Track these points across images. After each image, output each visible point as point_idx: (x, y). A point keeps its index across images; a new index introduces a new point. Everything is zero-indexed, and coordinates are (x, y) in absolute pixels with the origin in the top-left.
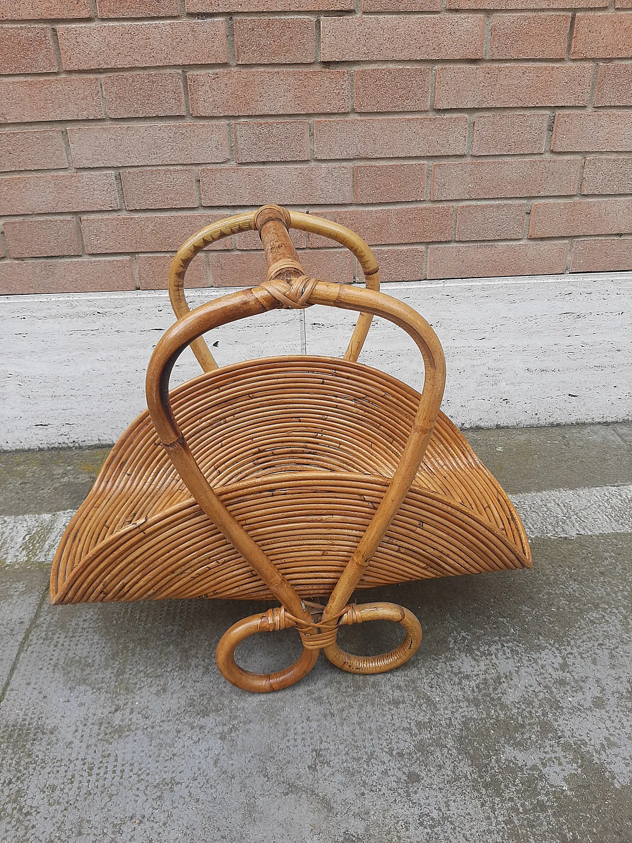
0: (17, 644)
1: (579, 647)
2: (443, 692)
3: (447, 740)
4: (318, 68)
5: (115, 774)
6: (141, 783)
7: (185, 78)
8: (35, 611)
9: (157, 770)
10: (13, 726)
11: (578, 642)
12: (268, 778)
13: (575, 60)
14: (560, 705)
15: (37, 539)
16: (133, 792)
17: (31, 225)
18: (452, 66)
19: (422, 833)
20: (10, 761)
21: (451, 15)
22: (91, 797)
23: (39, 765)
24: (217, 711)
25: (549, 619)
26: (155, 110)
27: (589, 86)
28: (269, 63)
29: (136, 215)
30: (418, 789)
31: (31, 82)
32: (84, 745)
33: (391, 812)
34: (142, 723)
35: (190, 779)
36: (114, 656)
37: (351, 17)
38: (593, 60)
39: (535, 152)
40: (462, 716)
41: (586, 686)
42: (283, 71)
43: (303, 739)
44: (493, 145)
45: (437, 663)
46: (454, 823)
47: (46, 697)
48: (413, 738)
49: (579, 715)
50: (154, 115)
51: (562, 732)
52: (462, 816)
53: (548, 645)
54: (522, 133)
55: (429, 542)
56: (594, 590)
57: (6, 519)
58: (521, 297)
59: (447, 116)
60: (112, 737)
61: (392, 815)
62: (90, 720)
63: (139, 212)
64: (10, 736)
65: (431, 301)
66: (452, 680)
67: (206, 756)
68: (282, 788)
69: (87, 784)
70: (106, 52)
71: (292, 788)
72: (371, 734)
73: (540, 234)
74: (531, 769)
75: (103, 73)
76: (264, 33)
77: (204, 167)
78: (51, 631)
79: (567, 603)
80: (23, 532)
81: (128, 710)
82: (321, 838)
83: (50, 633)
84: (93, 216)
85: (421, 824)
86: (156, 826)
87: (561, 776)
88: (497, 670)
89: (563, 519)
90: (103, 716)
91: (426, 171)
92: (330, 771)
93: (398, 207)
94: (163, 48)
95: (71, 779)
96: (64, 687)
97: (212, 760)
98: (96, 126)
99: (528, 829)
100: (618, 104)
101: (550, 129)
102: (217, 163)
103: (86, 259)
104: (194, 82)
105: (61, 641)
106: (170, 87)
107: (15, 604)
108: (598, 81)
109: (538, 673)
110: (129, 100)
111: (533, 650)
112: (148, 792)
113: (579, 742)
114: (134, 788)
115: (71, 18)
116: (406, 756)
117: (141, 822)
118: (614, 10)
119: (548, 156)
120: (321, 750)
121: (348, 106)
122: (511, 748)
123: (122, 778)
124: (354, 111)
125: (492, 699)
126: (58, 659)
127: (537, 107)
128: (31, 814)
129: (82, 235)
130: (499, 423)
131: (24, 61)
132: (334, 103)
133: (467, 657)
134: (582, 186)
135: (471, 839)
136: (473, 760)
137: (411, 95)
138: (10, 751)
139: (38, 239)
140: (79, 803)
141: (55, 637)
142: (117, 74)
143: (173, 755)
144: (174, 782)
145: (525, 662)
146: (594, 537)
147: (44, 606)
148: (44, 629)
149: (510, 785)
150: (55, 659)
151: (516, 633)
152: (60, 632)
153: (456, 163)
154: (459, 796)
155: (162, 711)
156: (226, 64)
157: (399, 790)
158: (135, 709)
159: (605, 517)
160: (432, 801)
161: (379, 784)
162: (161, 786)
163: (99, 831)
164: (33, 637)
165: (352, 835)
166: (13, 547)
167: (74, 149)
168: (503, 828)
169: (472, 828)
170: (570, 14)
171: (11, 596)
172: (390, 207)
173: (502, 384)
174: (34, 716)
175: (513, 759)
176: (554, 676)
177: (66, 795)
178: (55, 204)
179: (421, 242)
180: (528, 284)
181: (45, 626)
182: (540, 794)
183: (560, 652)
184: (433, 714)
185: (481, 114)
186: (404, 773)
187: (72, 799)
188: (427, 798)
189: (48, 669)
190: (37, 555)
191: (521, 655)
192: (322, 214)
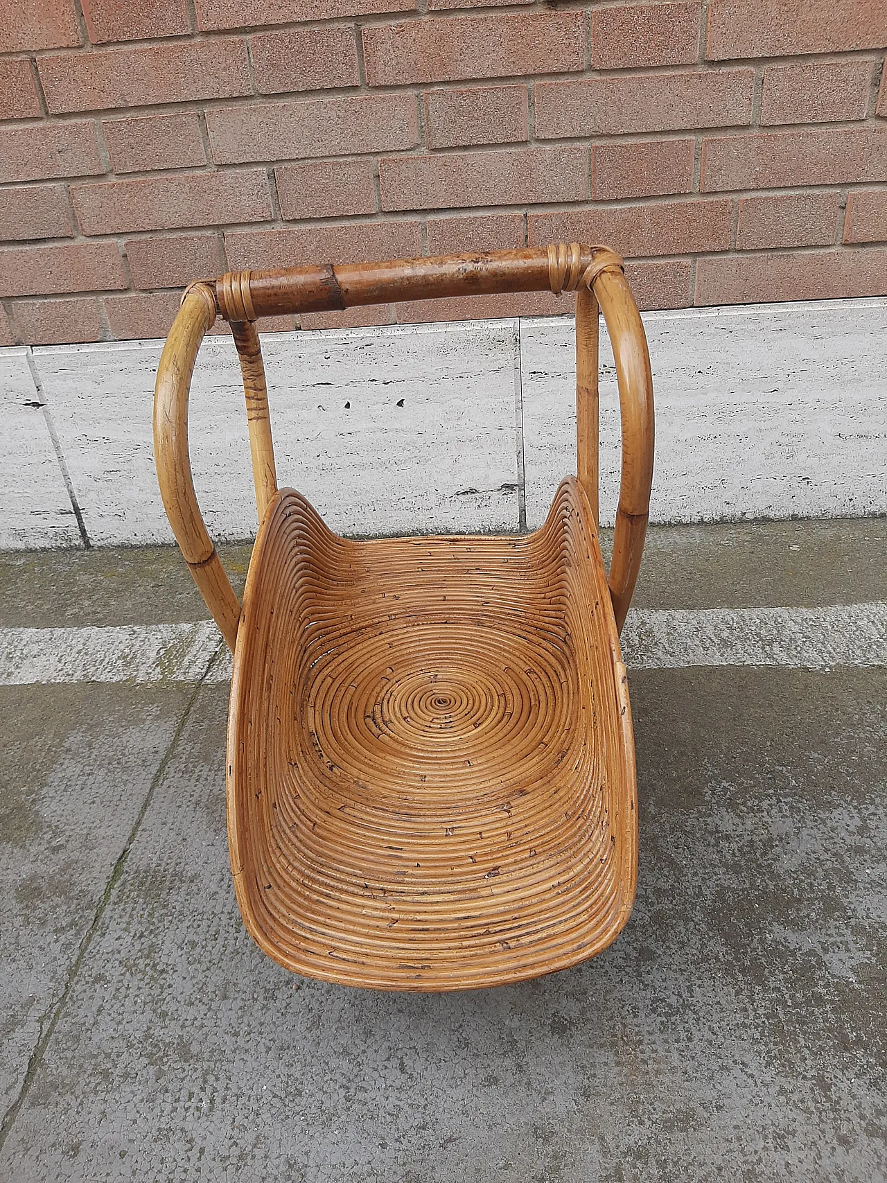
0: (150, 776)
1: (886, 806)
2: (693, 854)
3: (694, 912)
4: (540, 9)
7: (360, 34)
8: (172, 738)
10: (145, 872)
11: (885, 800)
14: (854, 878)
15: (175, 653)
17: (161, 244)
19: (655, 1021)
20: (142, 912)
22: (239, 956)
23: (176, 918)
25: (847, 770)
26: (319, 81)
28: (472, 6)
29: (295, 228)
30: (652, 969)
31: (157, 49)
33: (615, 994)
39: (852, 119)
40: (717, 885)
42: (492, 17)
44: (791, 110)
45: (687, 818)
46: (697, 1012)
47: (185, 839)
48: (648, 907)
49: (879, 892)
50: (318, 88)
51: (854, 911)
52: (709, 1005)
53: (842, 802)
54: (833, 91)
57: (135, 628)
58: (830, 330)
59: (724, 70)
61: (616, 997)
63: (300, 223)
64: (142, 884)
65: (700, 337)
66: (706, 840)
69: (235, 941)
70: (253, 3)
73: (860, 237)
74: (806, 954)
75: (250, 32)
77: (384, 157)
78: (191, 763)
79: (875, 750)
80: (157, 645)
82: (524, 1018)
83: (191, 765)
84: (238, 231)
85: (654, 1010)
86: (317, 993)
87: (848, 965)
88: (769, 831)
89: (878, 641)
91: (693, 151)
93: (653, 204)
95: (215, 935)
96: (208, 829)
98: (243, 107)
99: (797, 1026)
101: (876, 83)
102: (403, 151)
104: (371, 38)
105: (204, 774)
106: (340, 47)
107: (147, 730)
109: (825, 836)
110: (285, 68)
111: (820, 808)
113: (876, 925)
117: (299, 988)
119: (872, 124)
121: (583, 60)
122: (782, 927)
124: (591, 69)
125: (760, 866)
126: (200, 796)
127: (858, 50)
128: (167, 972)
129: (226, 257)
130: (796, 513)
131: (147, 21)
132: (563, 59)
133: (728, 812)
135: (719, 1033)
136: (729, 939)
137: (672, 42)
138: (141, 900)
139: (170, 263)
140: (224, 963)
141: (197, 771)
142: (268, 33)
145: (808, 822)
147: (183, 733)
148: (183, 760)
149: (777, 972)
150: (196, 795)
151: (799, 786)
152: (203, 764)
153: (738, 137)
154: (706, 980)
156: (415, 10)
157: (627, 969)
160: (669, 984)
161: (602, 960)
163: (248, 995)
164: (170, 769)
167: (214, 138)
168: (763, 1022)
169: (721, 1019)
171: (144, 721)
172: (642, 204)
173: (802, 456)
174: (171, 861)
175: (783, 940)
176: (848, 842)
177: (209, 953)
178: (190, 215)
179: (686, 253)
180: (841, 311)
181: (184, 756)
182: (817, 985)
183: (859, 812)
184: (678, 880)
185: (774, 65)
186: (635, 948)
187: (216, 957)
188: (664, 980)
189: (188, 806)
190: (174, 673)
191: (804, 813)
192: (546, 217)
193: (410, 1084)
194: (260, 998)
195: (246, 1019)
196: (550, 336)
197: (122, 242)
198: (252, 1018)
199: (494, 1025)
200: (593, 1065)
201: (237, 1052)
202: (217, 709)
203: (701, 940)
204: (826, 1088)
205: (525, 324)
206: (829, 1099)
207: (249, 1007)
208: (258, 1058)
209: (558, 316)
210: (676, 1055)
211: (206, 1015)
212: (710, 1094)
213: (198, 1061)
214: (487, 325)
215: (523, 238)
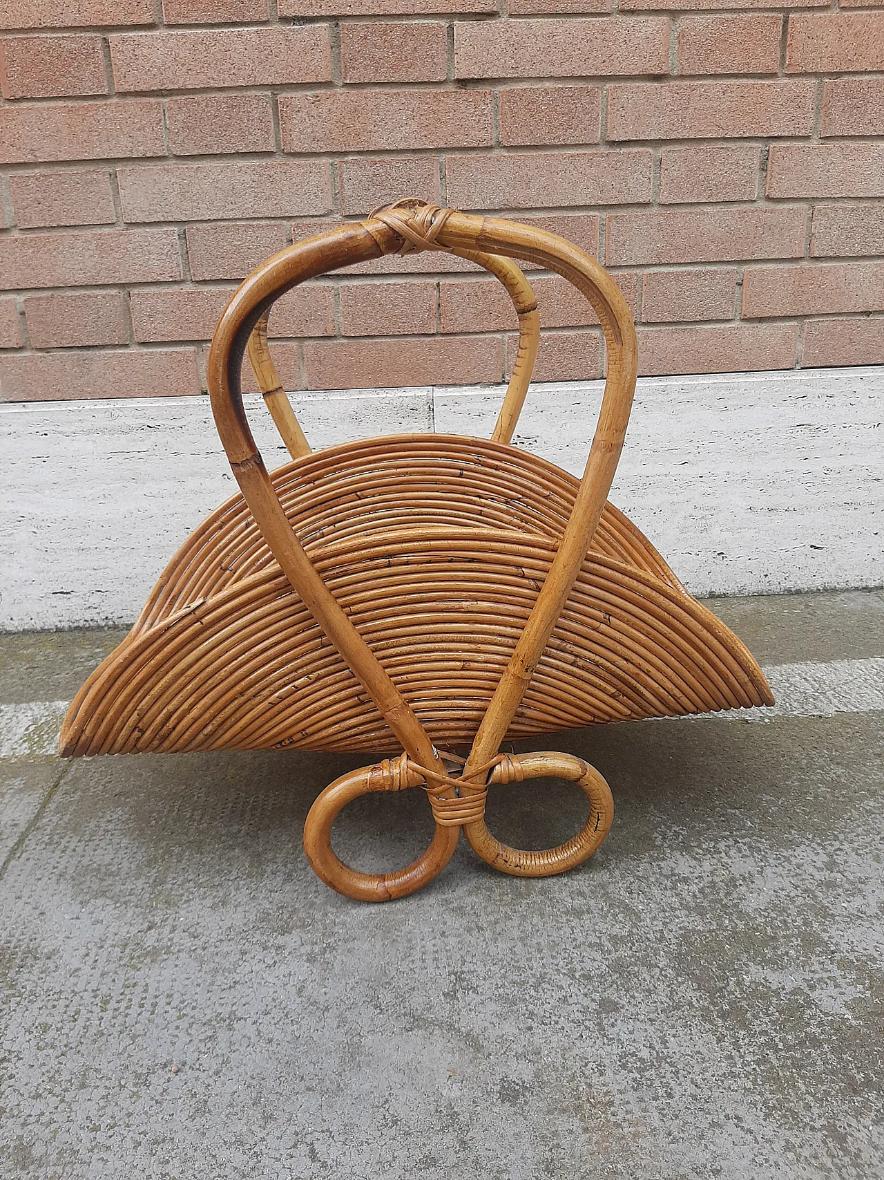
0: (6, 849)
1: (852, 842)
2: (650, 899)
3: (658, 958)
4: (451, 88)
5: (143, 1009)
6: (183, 1020)
7: (276, 103)
8: (36, 811)
9: (209, 1002)
11: (849, 836)
12: (381, 1009)
13: (790, 76)
14: (830, 912)
15: (46, 729)
16: (170, 1032)
17: (62, 301)
18: (628, 84)
19: (626, 1078)
21: (624, 18)
22: (104, 1039)
23: (25, 998)
24: (303, 926)
25: (803, 810)
26: (234, 145)
27: (812, 109)
28: (386, 81)
29: (206, 289)
30: (616, 1021)
31: (72, 107)
32: (97, 973)
33: (576, 1051)
34: (188, 942)
35: (260, 1012)
36: (151, 863)
37: (494, 22)
38: (815, 74)
39: (744, 199)
40: (680, 928)
41: (867, 889)
42: (405, 92)
43: (435, 959)
44: (688, 190)
45: (638, 864)
46: (675, 1065)
47: (44, 913)
48: (605, 955)
49: (860, 924)
50: (233, 151)
51: (836, 945)
52: (689, 1055)
53: (804, 840)
54: (726, 172)
55: (619, 647)
56: (867, 775)
57: (2, 707)
58: (735, 403)
59: (624, 150)
60: (142, 962)
61: (577, 1055)
62: (109, 942)
63: (211, 284)
66: (662, 884)
67: (285, 983)
68: (404, 1022)
69: (99, 1022)
70: (171, 68)
71: (417, 1021)
72: (540, 951)
73: (758, 313)
74: (792, 993)
75: (166, 96)
76: (380, 42)
77: (298, 221)
78: (57, 834)
79: (829, 790)
80: (25, 720)
81: (168, 928)
82: (465, 1087)
83: (56, 837)
84: (146, 290)
85: (624, 1067)
86: (203, 1075)
87: (840, 1001)
88: (729, 871)
89: (814, 695)
90: (128, 935)
91: (598, 226)
92: (478, 999)
94: (248, 63)
95: (73, 1016)
96: (73, 901)
97: (294, 987)
98: (157, 167)
99: (794, 1070)
100: (853, 133)
101: (764, 169)
102: (317, 216)
103: (135, 350)
104: (287, 107)
105: (72, 846)
106: (256, 114)
107: (6, 804)
108: (824, 102)
109: (792, 873)
110: (201, 131)
111: (782, 847)
112: (192, 1032)
113: (864, 958)
114: (172, 1026)
115: (128, 24)
116: (595, 979)
117: (179, 1070)
118: (838, 10)
119: (762, 205)
120: (463, 972)
121: (491, 138)
122: (759, 967)
123: (153, 1013)
124: (499, 145)
125: (726, 906)
126: (66, 868)
127: (745, 137)
128: (9, 1061)
129: (130, 317)
130: (713, 590)
131: (63, 80)
132: (473, 134)
133: (683, 855)
134: (812, 246)
135: (704, 1086)
136: (700, 984)
137: (575, 122)
139: (71, 321)
140: (85, 1046)
141: (63, 842)
142: (186, 97)
143: (234, 982)
144: (234, 1017)
145: (771, 861)
146: (862, 714)
147: (50, 805)
148: (48, 832)
149: (761, 1015)
150: (61, 867)
151: (755, 827)
152: (72, 835)
153: (639, 214)
154: (681, 1029)
155: (220, 928)
156: (331, 82)
157: (587, 1023)
158: (178, 927)
159: (875, 692)
160: (638, 1035)
161: (555, 1015)
162: (214, 1023)
163: (113, 1083)
164: (31, 842)
165: (514, 1082)
166: (10, 739)
167: (125, 196)
168: (754, 1069)
169: (705, 1070)
170: (781, 15)
171: (3, 795)
173: (716, 530)
174: (25, 936)
175: (763, 981)
176: (817, 877)
177: (65, 1036)
178: (96, 273)
179: (594, 324)
180: (744, 384)
181: (49, 829)
182: (808, 1025)
183: (824, 848)
184: (635, 926)
185: (669, 148)
186: (593, 1000)
187: (73, 1041)
188: (631, 1033)
189: (50, 879)
190: (44, 747)
191: (765, 852)
192: (457, 286)
193: (323, 1174)
194: (130, 1087)
195: (109, 1110)
196: (463, 405)
197: (20, 298)
198: (116, 1108)
199: (428, 1096)
200: (555, 1134)
201: (96, 1151)
202: (91, 780)
203: (669, 986)
204: (842, 1139)
205: (439, 393)
206: (846, 1151)
207: (113, 1096)
208: (122, 1156)
209: (471, 385)
210: (655, 1114)
211: (56, 1108)
212: (702, 1157)
213: (41, 1167)
214: (399, 393)
215: (435, 306)
